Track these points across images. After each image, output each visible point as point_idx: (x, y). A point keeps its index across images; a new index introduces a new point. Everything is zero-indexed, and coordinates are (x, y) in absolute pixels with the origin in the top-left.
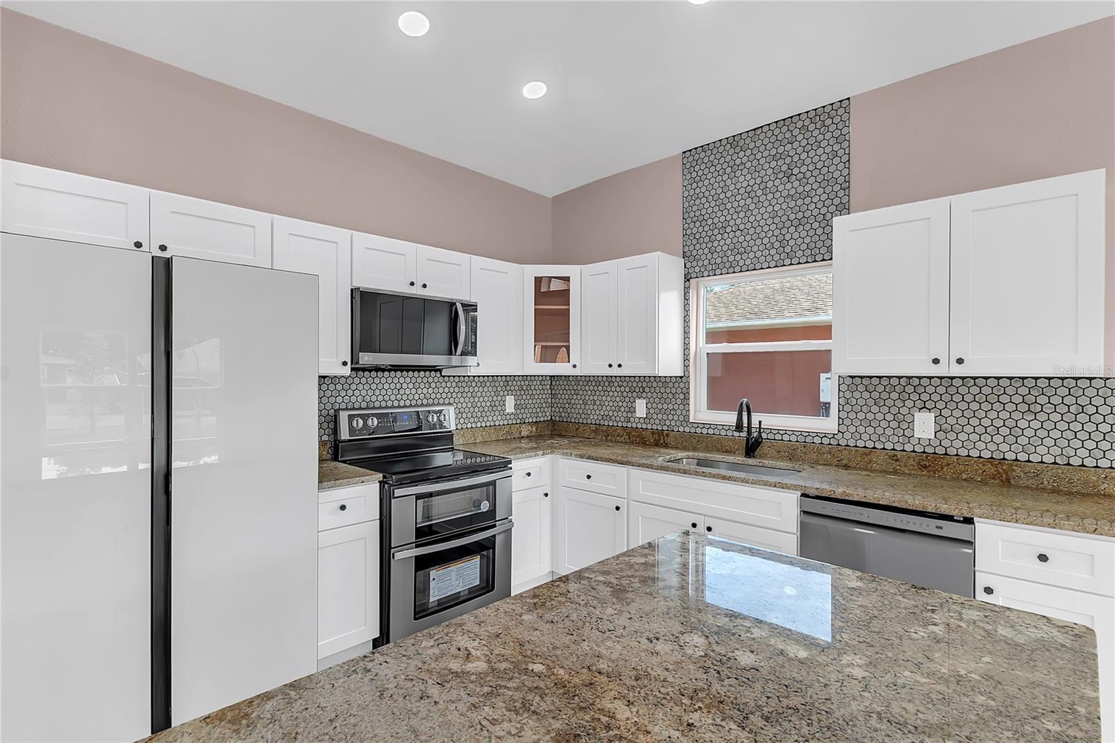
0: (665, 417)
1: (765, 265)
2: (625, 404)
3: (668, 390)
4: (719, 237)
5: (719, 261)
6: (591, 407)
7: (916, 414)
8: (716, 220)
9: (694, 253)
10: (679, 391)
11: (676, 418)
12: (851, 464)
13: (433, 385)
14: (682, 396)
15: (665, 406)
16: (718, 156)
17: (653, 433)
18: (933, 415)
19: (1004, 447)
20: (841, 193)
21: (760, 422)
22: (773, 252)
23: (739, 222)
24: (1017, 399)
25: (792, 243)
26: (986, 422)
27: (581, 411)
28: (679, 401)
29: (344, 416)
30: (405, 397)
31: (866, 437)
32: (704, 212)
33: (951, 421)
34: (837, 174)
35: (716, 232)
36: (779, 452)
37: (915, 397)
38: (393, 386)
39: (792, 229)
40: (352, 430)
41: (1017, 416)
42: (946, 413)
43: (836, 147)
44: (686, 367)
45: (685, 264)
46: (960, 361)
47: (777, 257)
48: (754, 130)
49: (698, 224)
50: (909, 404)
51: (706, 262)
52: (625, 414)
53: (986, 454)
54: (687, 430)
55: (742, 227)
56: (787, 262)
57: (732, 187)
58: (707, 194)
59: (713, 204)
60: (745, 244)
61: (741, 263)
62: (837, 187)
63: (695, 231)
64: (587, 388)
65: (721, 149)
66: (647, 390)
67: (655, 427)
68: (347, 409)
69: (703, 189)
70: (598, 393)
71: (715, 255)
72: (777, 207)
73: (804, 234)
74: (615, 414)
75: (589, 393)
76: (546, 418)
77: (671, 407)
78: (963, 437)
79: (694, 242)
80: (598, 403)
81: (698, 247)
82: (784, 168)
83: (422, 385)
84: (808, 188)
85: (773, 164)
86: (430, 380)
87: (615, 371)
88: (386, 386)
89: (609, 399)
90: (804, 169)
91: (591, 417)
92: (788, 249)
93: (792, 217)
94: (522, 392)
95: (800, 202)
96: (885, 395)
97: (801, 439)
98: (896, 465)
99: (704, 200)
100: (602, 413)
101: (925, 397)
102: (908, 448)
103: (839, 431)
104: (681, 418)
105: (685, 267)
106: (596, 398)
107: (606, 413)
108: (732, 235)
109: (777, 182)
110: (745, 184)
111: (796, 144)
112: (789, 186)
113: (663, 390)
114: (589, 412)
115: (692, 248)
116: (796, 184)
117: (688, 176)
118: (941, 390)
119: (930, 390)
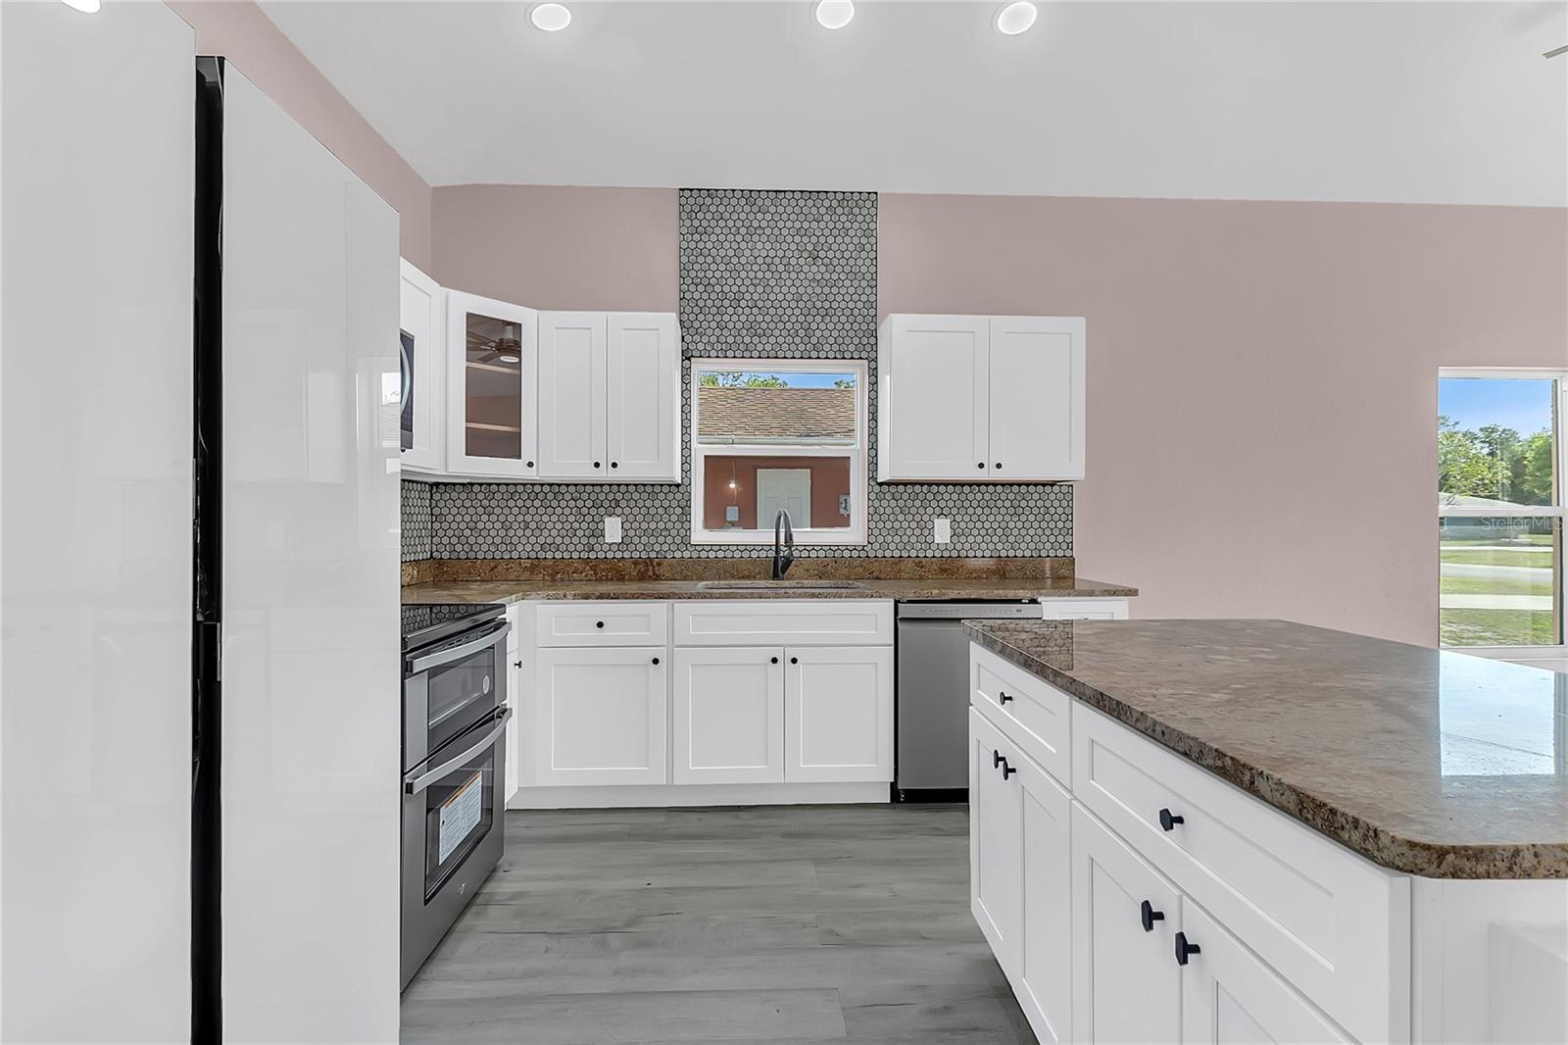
0: (653, 540)
1: (789, 354)
2: (584, 525)
3: (657, 503)
4: (731, 311)
5: (731, 340)
6: (520, 533)
7: (936, 521)
8: (726, 289)
9: (696, 324)
10: (674, 504)
11: (669, 540)
12: (882, 576)
14: (679, 511)
15: (653, 525)
16: (730, 209)
17: (636, 563)
18: (949, 521)
19: (999, 546)
20: (868, 291)
22: (797, 340)
23: (756, 297)
24: (1008, 504)
25: (818, 333)
26: (987, 525)
27: (498, 540)
28: (674, 518)
31: (892, 546)
32: (709, 274)
33: (963, 525)
34: (864, 269)
35: (726, 303)
36: (808, 570)
37: (934, 504)
39: (818, 319)
41: (1008, 518)
42: (959, 518)
43: (864, 240)
44: (685, 471)
45: (683, 337)
46: (999, 466)
47: (802, 347)
48: (776, 191)
49: (701, 288)
50: (930, 510)
51: (713, 339)
52: (584, 540)
53: (987, 554)
54: (687, 554)
55: (760, 304)
56: (814, 354)
57: (747, 253)
58: (714, 252)
59: (722, 267)
60: (764, 326)
61: (760, 347)
62: (864, 284)
63: (697, 296)
64: (511, 503)
65: (734, 202)
66: (623, 503)
67: (636, 555)
69: (709, 245)
70: (532, 511)
71: (726, 332)
72: (801, 290)
73: (831, 326)
74: (567, 540)
75: (515, 511)
76: (425, 555)
77: (661, 525)
78: (971, 539)
79: (696, 310)
80: (533, 525)
81: (701, 317)
82: (810, 247)
84: (835, 276)
85: (797, 239)
87: (605, 475)
89: (554, 518)
90: (831, 254)
91: (520, 548)
92: (814, 340)
93: (818, 304)
95: (826, 290)
96: (909, 503)
97: (830, 554)
98: (921, 572)
99: (709, 260)
100: (542, 540)
101: (942, 504)
102: (929, 554)
103: (869, 542)
104: (678, 540)
105: (683, 340)
106: (528, 518)
107: (550, 540)
108: (747, 311)
109: (802, 261)
110: (764, 253)
111: (822, 225)
112: (814, 269)
113: (649, 503)
114: (515, 540)
115: (692, 317)
116: (823, 269)
117: (688, 223)
118: (955, 497)
119: (946, 496)
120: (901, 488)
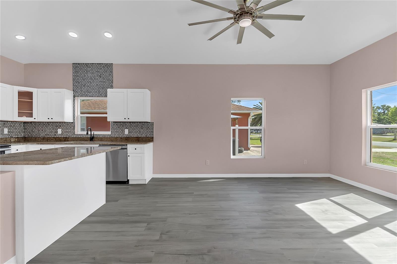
0: (68, 133)
1: (95, 96)
2: (54, 130)
3: (69, 126)
4: (83, 87)
5: (83, 93)
6: (41, 132)
7: (125, 130)
8: (82, 83)
9: (76, 90)
10: (72, 126)
11: (71, 133)
12: (113, 141)
14: (73, 128)
15: (68, 130)
16: (83, 67)
17: (64, 138)
18: (128, 130)
19: (138, 135)
20: (111, 83)
21: (94, 133)
22: (97, 93)
23: (88, 85)
24: (140, 126)
25: (101, 92)
26: (136, 130)
27: (37, 133)
28: (72, 129)
31: (116, 135)
32: (79, 80)
33: (131, 130)
34: (110, 79)
35: (82, 86)
36: (98, 139)
37: (125, 126)
39: (101, 89)
41: (140, 129)
42: (130, 129)
43: (110, 73)
44: (74, 120)
45: (74, 93)
46: (128, 119)
47: (98, 95)
48: (92, 64)
49: (77, 83)
50: (124, 127)
51: (80, 93)
52: (54, 133)
53: (136, 136)
54: (74, 136)
55: (89, 86)
56: (100, 96)
57: (87, 76)
58: (80, 76)
59: (81, 79)
60: (90, 90)
61: (89, 95)
62: (111, 82)
63: (76, 85)
64: (40, 126)
65: (84, 66)
66: (62, 126)
67: (64, 136)
69: (79, 74)
70: (44, 127)
71: (82, 92)
72: (98, 83)
73: (104, 90)
74: (51, 133)
75: (40, 127)
76: (22, 136)
77: (69, 130)
78: (133, 133)
79: (76, 87)
80: (44, 130)
81: (77, 89)
82: (99, 75)
84: (105, 80)
85: (97, 73)
87: (50, 120)
89: (48, 129)
90: (104, 76)
91: (41, 135)
92: (100, 93)
93: (101, 86)
94: (11, 127)
95: (103, 83)
96: (120, 126)
97: (104, 136)
98: (121, 140)
99: (79, 77)
100: (46, 133)
101: (127, 126)
102: (124, 136)
103: (111, 134)
104: (73, 133)
105: (74, 94)
106: (43, 129)
107: (47, 133)
108: (87, 88)
109: (98, 77)
110: (90, 76)
111: (102, 70)
112: (100, 79)
113: (67, 126)
114: (40, 133)
115: (76, 89)
116: (102, 79)
117: (74, 70)
118: (129, 125)
119: (128, 125)
120: (118, 123)
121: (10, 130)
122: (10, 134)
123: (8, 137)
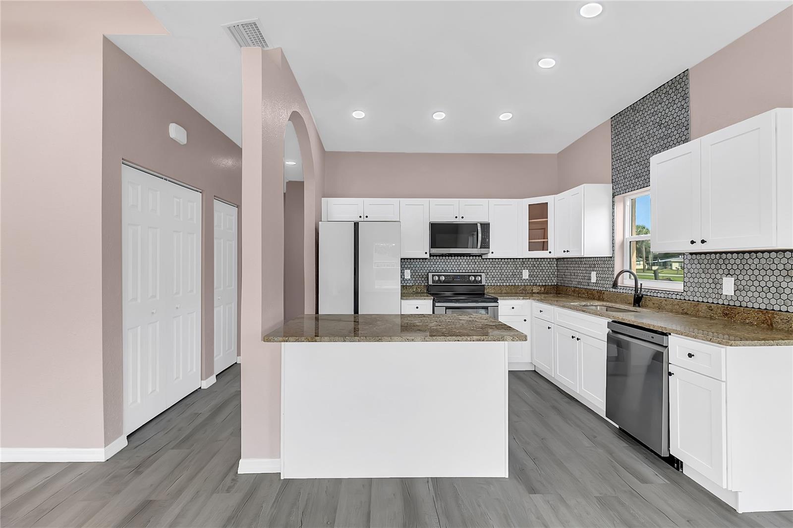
0: (604, 282)
2: (587, 275)
3: (605, 266)
4: (628, 168)
5: (628, 183)
6: (573, 277)
7: (725, 279)
8: (627, 158)
9: (617, 180)
10: (610, 266)
11: (609, 283)
12: (689, 312)
13: (477, 263)
14: (611, 269)
15: (604, 276)
16: (627, 118)
17: (598, 292)
18: (733, 279)
19: (773, 301)
21: (641, 284)
23: (637, 157)
24: (781, 267)
26: (763, 284)
27: (569, 279)
28: (610, 273)
29: (430, 275)
30: (462, 268)
31: (698, 294)
32: (621, 153)
33: (744, 283)
34: (683, 120)
35: (627, 165)
36: (654, 304)
37: (724, 267)
38: (456, 263)
40: (433, 281)
41: (780, 279)
42: (741, 277)
43: (683, 103)
44: (613, 251)
45: (613, 187)
46: (703, 241)
49: (618, 161)
50: (721, 271)
51: (622, 185)
52: (587, 281)
53: (763, 307)
54: (617, 290)
55: (638, 161)
57: (634, 136)
58: (622, 142)
59: (625, 148)
61: (637, 184)
63: (617, 166)
64: (572, 266)
65: (628, 113)
66: (596, 266)
67: (599, 288)
68: (432, 272)
69: (621, 139)
70: (576, 268)
71: (626, 180)
74: (583, 281)
75: (572, 268)
76: (553, 284)
77: (607, 276)
78: (750, 294)
79: (617, 173)
80: (576, 274)
82: (658, 120)
83: (471, 263)
84: (670, 131)
85: (653, 118)
86: (476, 261)
87: (566, 255)
88: (453, 263)
89: (580, 272)
90: (667, 119)
91: (573, 283)
94: (535, 268)
96: (708, 266)
97: (666, 296)
98: (711, 313)
99: (621, 146)
101: (729, 267)
102: (721, 302)
103: (684, 291)
104: (611, 283)
105: (613, 189)
106: (575, 271)
107: (579, 280)
108: (634, 166)
109: (655, 130)
110: (640, 133)
111: (663, 104)
112: (660, 131)
113: (603, 265)
114: (572, 280)
115: (616, 177)
116: (664, 130)
117: (614, 132)
118: (738, 262)
119: (732, 261)
120: (703, 256)
121: (532, 273)
122: (532, 279)
123: (529, 284)
